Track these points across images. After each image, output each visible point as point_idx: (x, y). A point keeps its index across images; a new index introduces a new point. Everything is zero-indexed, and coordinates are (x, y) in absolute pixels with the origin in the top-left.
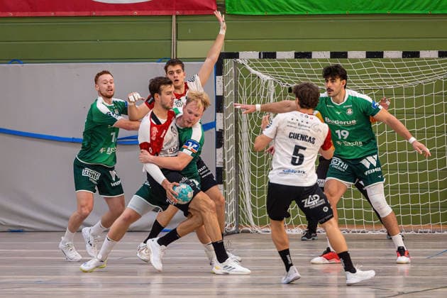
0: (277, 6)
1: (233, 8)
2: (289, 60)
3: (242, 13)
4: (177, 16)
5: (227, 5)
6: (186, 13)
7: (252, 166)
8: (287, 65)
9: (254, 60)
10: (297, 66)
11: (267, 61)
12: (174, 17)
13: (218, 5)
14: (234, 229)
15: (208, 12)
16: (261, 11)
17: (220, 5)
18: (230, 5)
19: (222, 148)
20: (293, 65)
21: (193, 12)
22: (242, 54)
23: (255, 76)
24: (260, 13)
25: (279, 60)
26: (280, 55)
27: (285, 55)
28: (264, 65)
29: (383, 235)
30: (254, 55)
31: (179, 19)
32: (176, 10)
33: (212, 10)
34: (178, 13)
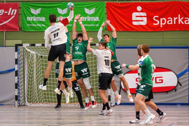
0: (39, 28)
1: (24, 29)
2: (40, 47)
3: (27, 30)
4: (6, 32)
5: (22, 28)
6: (9, 30)
7: (28, 83)
8: (39, 48)
9: (28, 47)
10: (42, 48)
11: (33, 47)
12: (5, 32)
13: (19, 28)
14: (23, 104)
15: (16, 30)
16: (34, 30)
17: (20, 28)
18: (24, 28)
19: (17, 77)
20: (41, 48)
21: (11, 30)
22: (24, 45)
23: (29, 52)
24: (33, 31)
25: (36, 47)
26: (37, 45)
27: (38, 45)
28: (32, 48)
29: (79, 107)
30: (28, 45)
31: (7, 32)
32: (5, 29)
33: (17, 29)
34: (6, 30)
